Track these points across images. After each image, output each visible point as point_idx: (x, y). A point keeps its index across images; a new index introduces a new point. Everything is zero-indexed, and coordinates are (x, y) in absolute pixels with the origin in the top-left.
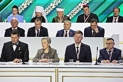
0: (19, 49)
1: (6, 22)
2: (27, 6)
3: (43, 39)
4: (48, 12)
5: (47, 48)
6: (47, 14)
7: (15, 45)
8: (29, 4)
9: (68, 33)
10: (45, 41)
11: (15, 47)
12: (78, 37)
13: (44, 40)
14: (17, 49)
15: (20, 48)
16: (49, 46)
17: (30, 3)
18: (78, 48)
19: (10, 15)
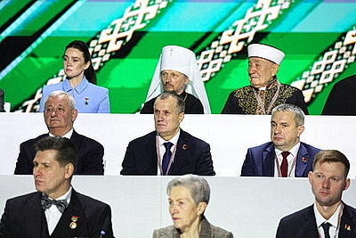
0: (74, 226)
1: (33, 110)
2: (120, 43)
3: (175, 185)
4: (209, 70)
5: (191, 224)
6: (207, 78)
7: (54, 207)
8: (129, 35)
9: (290, 159)
10: (184, 193)
11: (53, 216)
12: (328, 175)
13: (178, 187)
14: (64, 223)
15: (74, 219)
16: (202, 217)
17: (135, 33)
18: (327, 226)
19: (50, 82)
